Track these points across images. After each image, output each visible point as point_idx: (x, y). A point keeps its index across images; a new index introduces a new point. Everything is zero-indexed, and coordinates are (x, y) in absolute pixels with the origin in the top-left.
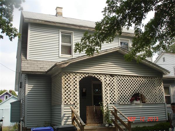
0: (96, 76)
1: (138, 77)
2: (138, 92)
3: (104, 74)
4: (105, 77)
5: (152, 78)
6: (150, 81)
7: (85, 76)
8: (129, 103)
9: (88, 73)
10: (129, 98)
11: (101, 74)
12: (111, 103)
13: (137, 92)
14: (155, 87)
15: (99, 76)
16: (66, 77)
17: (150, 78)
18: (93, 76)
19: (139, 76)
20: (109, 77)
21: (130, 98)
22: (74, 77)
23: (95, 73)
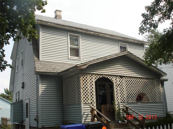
0: (109, 77)
1: (141, 78)
3: (115, 75)
4: (116, 78)
5: (152, 80)
6: (151, 82)
7: (99, 77)
8: (135, 102)
9: (102, 74)
10: (135, 98)
11: (112, 75)
12: (121, 102)
13: (141, 92)
14: (155, 87)
15: (111, 77)
16: (83, 78)
18: (106, 77)
19: (143, 78)
20: (119, 78)
22: (91, 78)
23: (107, 75)
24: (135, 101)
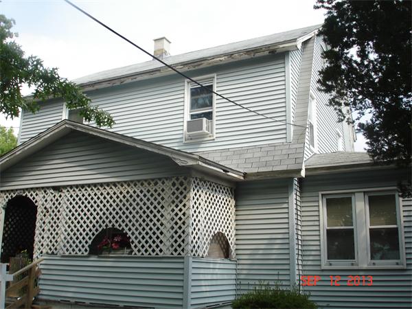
0: (29, 195)
1: (115, 184)
2: (113, 225)
3: (43, 188)
4: (44, 194)
6: (148, 191)
8: (86, 254)
10: (86, 242)
11: (37, 188)
12: (47, 253)
13: (110, 226)
14: (162, 207)
17: (149, 184)
18: (24, 195)
19: (119, 182)
20: (52, 194)
21: (90, 242)
23: (27, 189)
24: (86, 250)
